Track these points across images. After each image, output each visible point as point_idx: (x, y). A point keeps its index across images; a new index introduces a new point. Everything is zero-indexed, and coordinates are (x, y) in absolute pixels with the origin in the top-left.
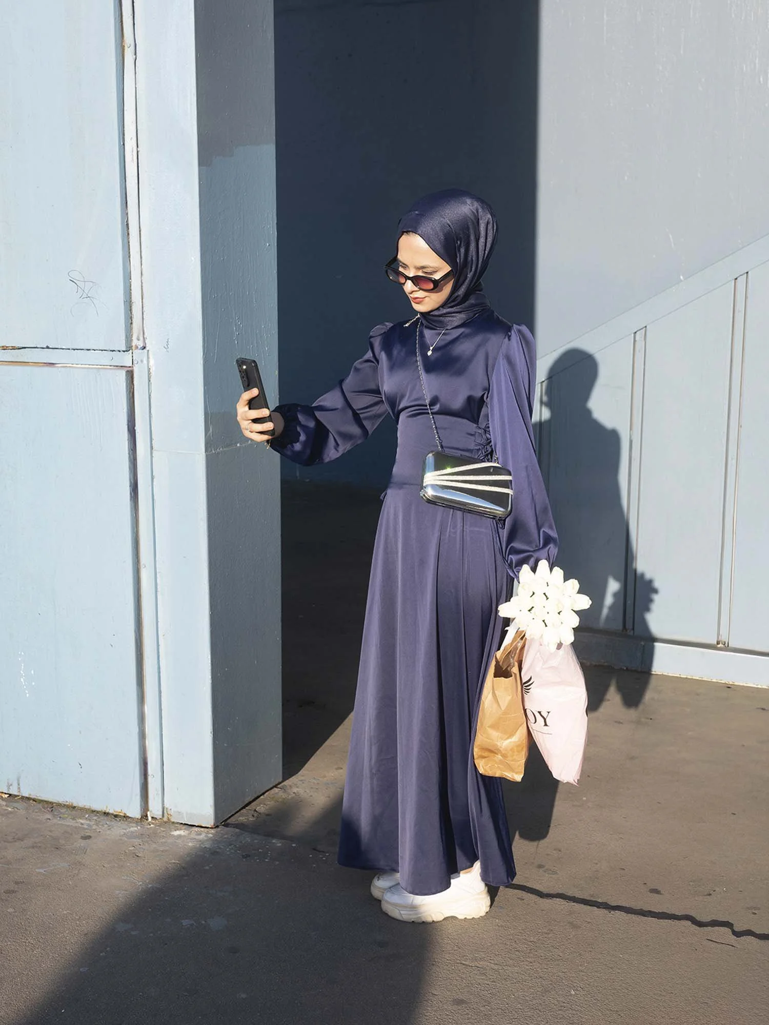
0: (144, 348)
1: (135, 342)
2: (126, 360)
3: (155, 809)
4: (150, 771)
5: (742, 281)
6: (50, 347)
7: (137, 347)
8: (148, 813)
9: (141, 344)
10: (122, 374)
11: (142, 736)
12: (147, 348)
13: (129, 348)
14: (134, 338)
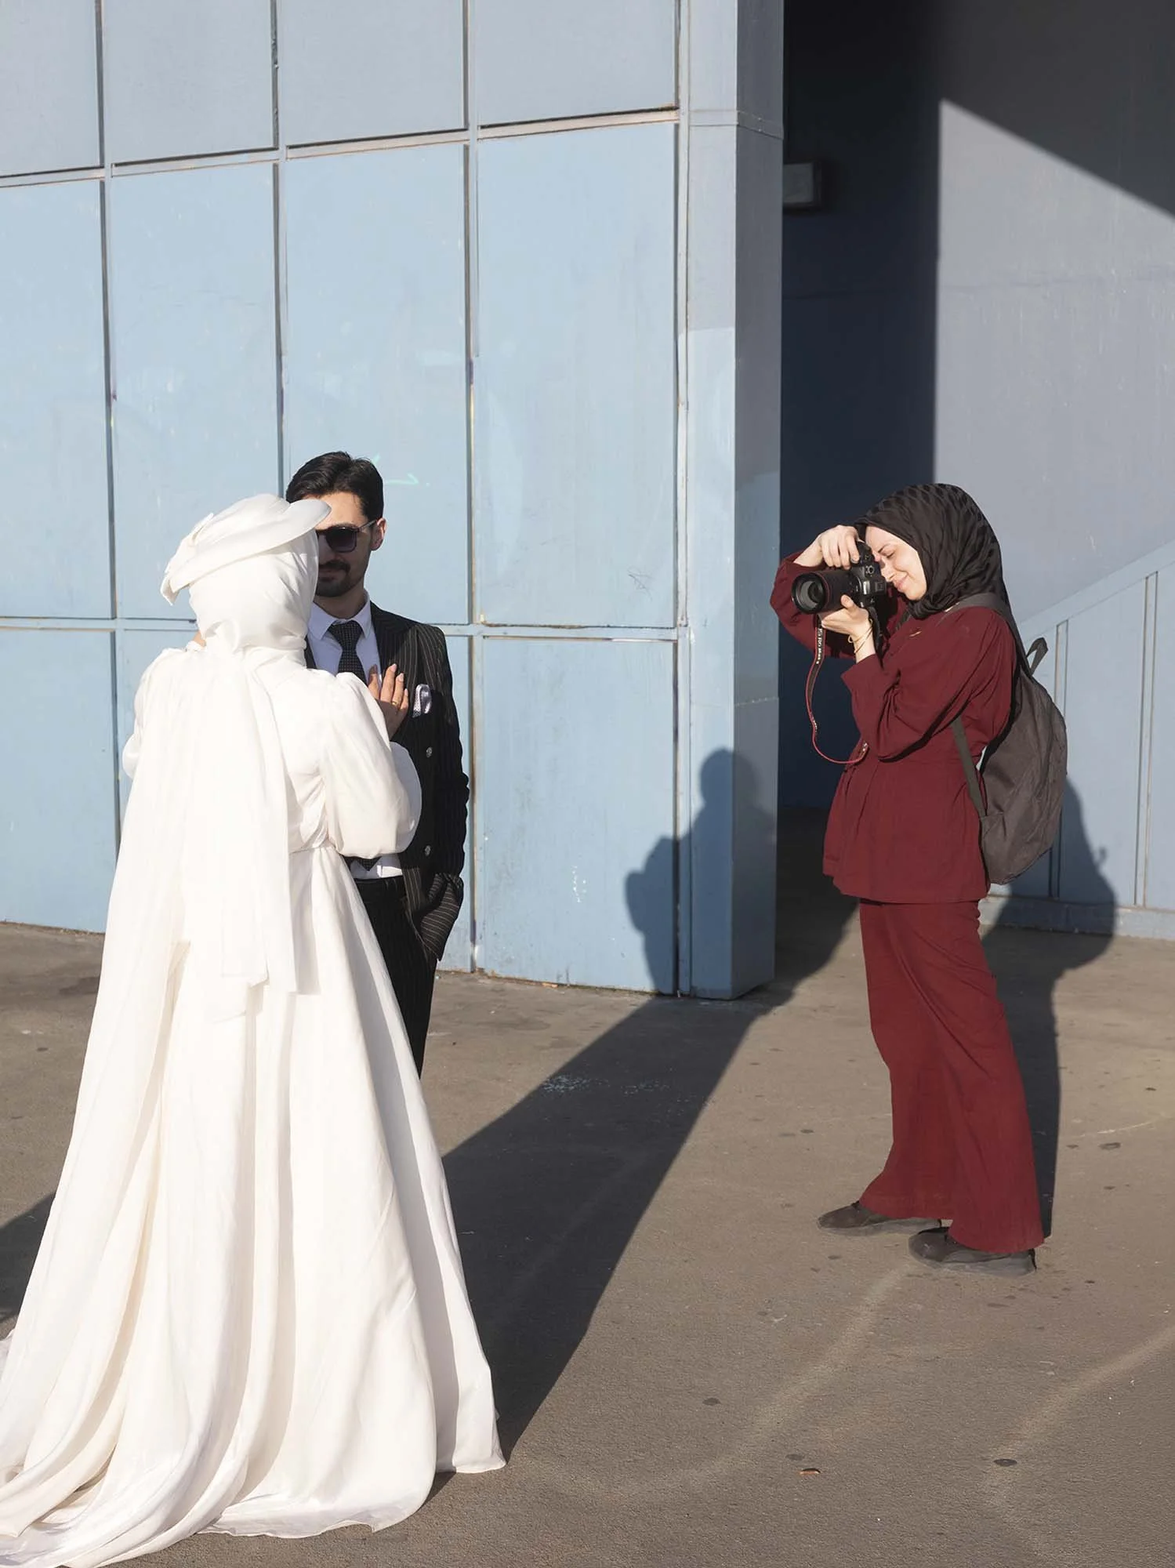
0: (686, 626)
1: (679, 621)
2: (673, 635)
3: (684, 987)
4: (681, 957)
5: (1152, 579)
6: (611, 625)
7: (680, 625)
8: (678, 992)
9: (684, 623)
10: (671, 644)
11: (676, 929)
12: (689, 626)
13: (675, 626)
14: (679, 618)
